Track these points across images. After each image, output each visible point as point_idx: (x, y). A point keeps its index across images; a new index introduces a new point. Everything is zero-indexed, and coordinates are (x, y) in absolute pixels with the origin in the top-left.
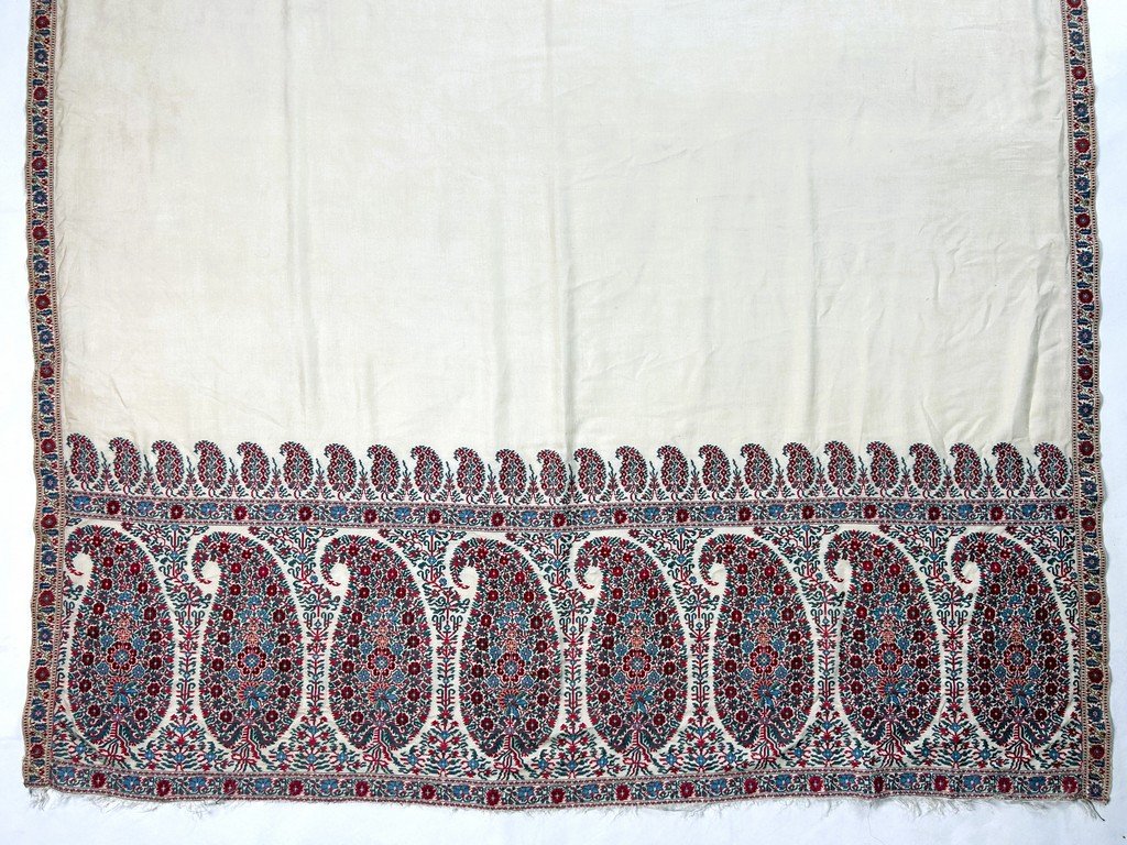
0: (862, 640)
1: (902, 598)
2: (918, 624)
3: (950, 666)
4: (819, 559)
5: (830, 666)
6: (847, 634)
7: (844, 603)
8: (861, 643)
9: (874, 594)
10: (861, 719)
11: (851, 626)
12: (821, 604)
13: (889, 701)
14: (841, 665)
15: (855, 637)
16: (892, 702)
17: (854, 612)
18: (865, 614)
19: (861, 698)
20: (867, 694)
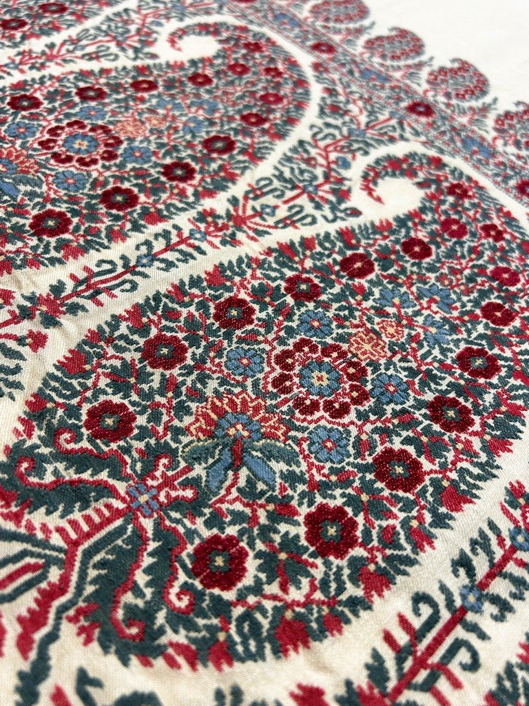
0: (300, 298)
1: (475, 319)
2: (472, 391)
3: (481, 566)
4: (372, 150)
5: (170, 256)
6: (283, 265)
7: (341, 224)
8: (290, 300)
9: (419, 265)
10: (73, 412)
11: (308, 263)
12: (294, 187)
13: (197, 456)
14: (195, 282)
15: (292, 283)
16: (199, 470)
17: (341, 252)
18: (362, 273)
19: (143, 377)
20: (169, 385)
